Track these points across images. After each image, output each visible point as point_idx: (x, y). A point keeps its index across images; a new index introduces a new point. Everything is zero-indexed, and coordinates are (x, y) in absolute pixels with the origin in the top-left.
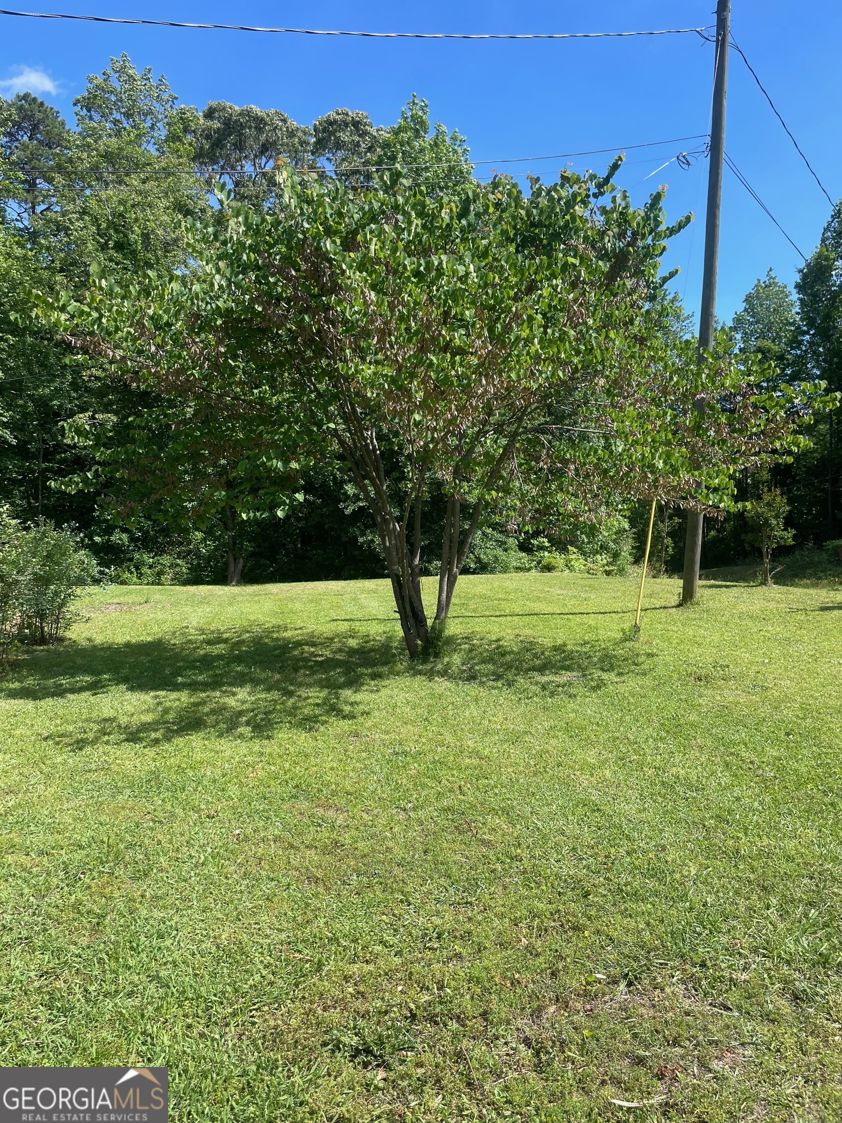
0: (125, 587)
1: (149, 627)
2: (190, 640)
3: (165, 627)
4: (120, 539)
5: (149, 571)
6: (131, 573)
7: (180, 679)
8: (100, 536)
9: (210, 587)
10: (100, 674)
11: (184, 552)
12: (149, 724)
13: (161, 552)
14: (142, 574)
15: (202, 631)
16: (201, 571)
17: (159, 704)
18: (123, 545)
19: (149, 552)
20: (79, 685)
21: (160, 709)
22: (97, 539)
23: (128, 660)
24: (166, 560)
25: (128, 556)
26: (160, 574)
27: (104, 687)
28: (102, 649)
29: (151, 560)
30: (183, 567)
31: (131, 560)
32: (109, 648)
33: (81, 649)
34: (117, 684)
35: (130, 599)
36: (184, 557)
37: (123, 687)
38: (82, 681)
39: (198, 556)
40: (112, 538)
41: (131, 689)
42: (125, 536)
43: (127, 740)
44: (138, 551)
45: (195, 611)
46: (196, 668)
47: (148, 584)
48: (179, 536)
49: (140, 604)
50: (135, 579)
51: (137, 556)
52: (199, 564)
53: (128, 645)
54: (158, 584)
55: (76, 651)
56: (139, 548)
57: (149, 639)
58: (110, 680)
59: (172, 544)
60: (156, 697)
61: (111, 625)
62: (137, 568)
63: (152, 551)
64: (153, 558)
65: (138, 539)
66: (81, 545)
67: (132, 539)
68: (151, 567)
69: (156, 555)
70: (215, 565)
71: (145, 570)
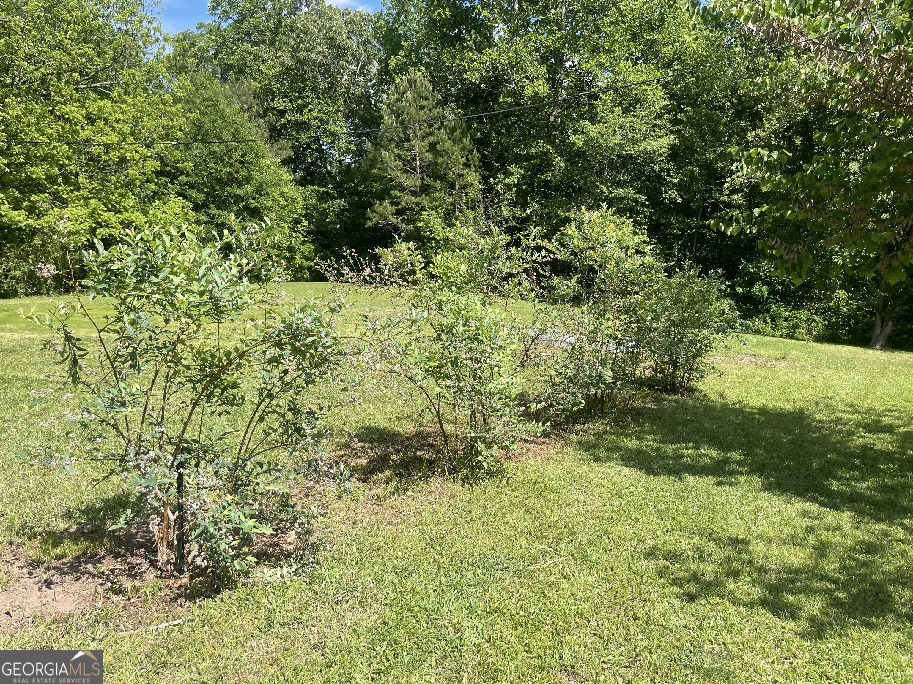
0: (760, 337)
1: (787, 391)
2: (840, 419)
3: (807, 394)
4: (761, 291)
5: (784, 324)
6: (767, 323)
7: (835, 485)
8: (742, 287)
9: (851, 348)
10: (729, 450)
11: (823, 308)
12: (796, 571)
13: (797, 306)
14: (776, 326)
15: (854, 408)
16: (838, 328)
17: (811, 530)
18: (762, 296)
19: (787, 306)
20: (703, 461)
21: (812, 540)
22: (739, 289)
23: (763, 433)
24: (803, 314)
25: (766, 307)
26: (794, 327)
27: (732, 473)
28: (734, 411)
29: (787, 313)
30: (820, 323)
31: (768, 311)
32: (741, 411)
33: (710, 406)
34: (749, 473)
35: (766, 352)
36: (822, 314)
37: (756, 481)
38: (705, 455)
39: (837, 313)
40: (753, 290)
41: (768, 488)
42: (765, 289)
43: (764, 603)
44: (775, 304)
45: (841, 378)
46: (853, 467)
47: (781, 336)
48: (820, 292)
49: (776, 359)
50: (769, 329)
51: (774, 308)
52: (837, 322)
53: (763, 411)
54: (792, 337)
55: (705, 409)
56: (778, 301)
57: (789, 407)
58: (740, 463)
59: (812, 299)
60: (805, 514)
61: (744, 380)
62: (773, 319)
63: (789, 305)
64: (790, 311)
65: (777, 292)
66: (724, 295)
67: (772, 292)
68: (786, 320)
69: (794, 309)
70: (855, 324)
71: (780, 322)
